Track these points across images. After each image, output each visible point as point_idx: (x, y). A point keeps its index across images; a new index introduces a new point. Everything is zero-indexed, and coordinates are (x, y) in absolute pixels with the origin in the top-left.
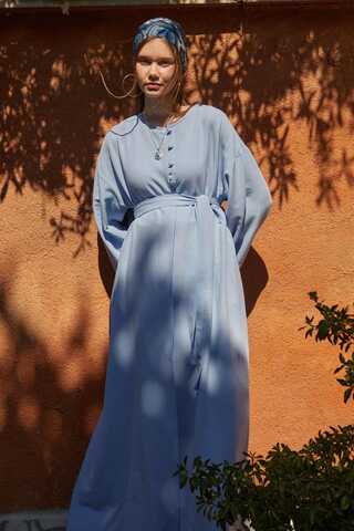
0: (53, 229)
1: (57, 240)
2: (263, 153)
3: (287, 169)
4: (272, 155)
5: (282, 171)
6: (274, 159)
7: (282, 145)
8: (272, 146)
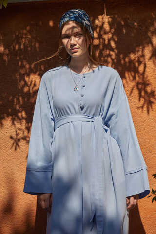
0: (12, 142)
1: (16, 149)
2: (132, 84)
3: (149, 89)
4: (138, 84)
5: (146, 92)
6: (140, 86)
7: (143, 77)
8: (137, 78)
